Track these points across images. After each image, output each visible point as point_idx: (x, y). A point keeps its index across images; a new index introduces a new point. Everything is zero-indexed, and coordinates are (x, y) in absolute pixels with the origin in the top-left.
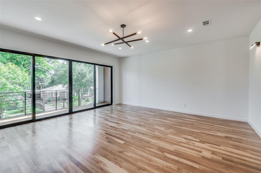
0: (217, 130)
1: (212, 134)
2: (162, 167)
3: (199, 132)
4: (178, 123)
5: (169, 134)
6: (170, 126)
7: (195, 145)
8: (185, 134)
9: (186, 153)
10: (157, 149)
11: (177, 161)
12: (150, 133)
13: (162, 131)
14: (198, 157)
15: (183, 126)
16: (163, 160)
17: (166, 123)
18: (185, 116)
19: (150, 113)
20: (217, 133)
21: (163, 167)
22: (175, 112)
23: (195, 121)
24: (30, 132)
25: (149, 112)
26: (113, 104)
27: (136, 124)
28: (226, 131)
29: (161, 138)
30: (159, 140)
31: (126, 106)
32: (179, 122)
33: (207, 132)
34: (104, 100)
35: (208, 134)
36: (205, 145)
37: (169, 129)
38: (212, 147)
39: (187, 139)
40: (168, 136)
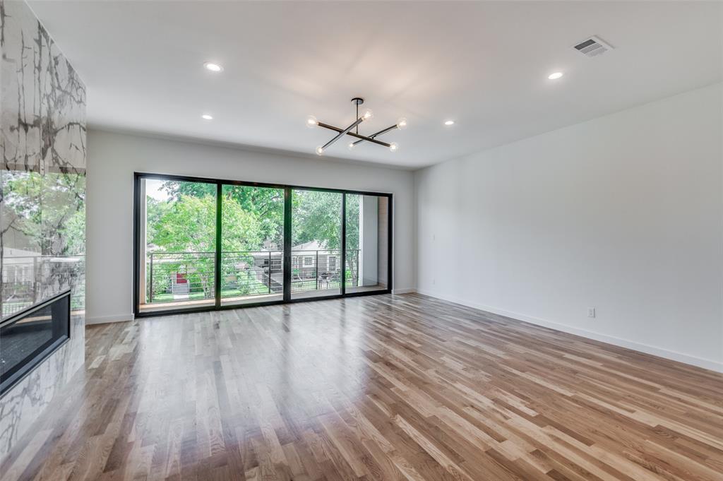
0: (651, 404)
1: (610, 411)
2: (359, 438)
3: (570, 394)
4: (527, 360)
5: (462, 382)
6: (490, 365)
7: (508, 422)
8: (512, 392)
9: (453, 431)
10: (390, 405)
11: (410, 438)
12: (412, 369)
13: (451, 370)
14: (476, 449)
15: (531, 372)
16: (376, 427)
17: (490, 355)
18: (581, 347)
19: (471, 324)
20: (632, 412)
21: (362, 438)
22: (556, 332)
23: (598, 365)
24: (200, 327)
25: (467, 322)
26: (392, 291)
27: (400, 344)
28: (688, 415)
29: (426, 386)
30: (417, 388)
31: (422, 301)
32: (534, 359)
33: (596, 401)
34: (378, 279)
35: (594, 408)
36: (544, 429)
37: (477, 370)
38: (557, 440)
39: (500, 404)
40: (455, 385)
